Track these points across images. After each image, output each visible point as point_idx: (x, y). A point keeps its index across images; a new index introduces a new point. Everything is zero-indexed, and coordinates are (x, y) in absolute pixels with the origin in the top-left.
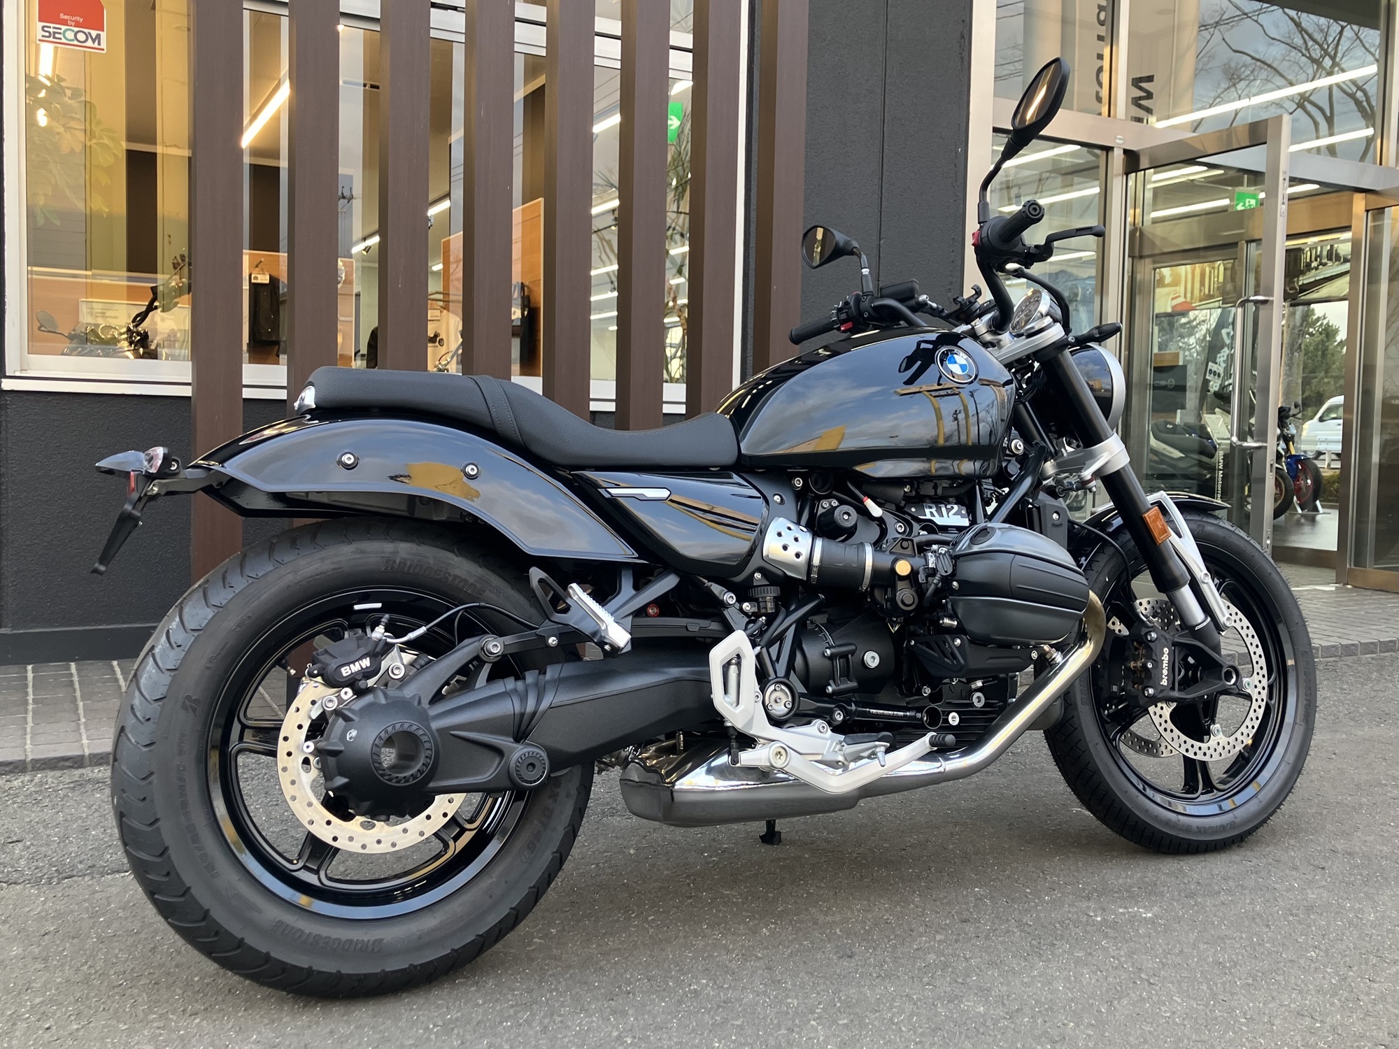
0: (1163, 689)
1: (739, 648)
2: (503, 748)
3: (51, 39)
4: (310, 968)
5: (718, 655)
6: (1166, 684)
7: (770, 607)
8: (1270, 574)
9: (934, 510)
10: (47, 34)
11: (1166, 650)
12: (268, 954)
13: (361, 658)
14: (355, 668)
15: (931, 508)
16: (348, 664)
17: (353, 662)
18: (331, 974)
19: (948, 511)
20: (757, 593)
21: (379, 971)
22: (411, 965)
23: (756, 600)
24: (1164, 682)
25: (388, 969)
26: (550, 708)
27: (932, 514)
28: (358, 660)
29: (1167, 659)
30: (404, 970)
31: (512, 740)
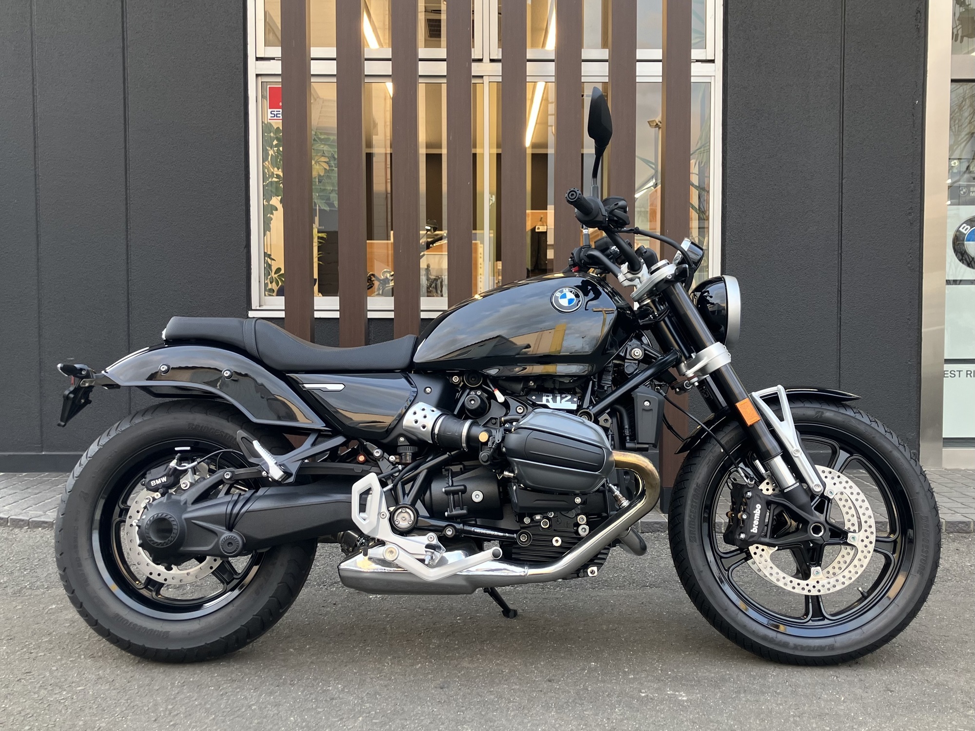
0: (753, 535)
1: (370, 484)
2: (217, 532)
3: (275, 118)
4: (129, 641)
5: (358, 487)
6: (756, 531)
7: (409, 459)
8: (891, 452)
9: (550, 398)
10: (273, 115)
11: (759, 506)
12: (109, 630)
13: (162, 477)
14: (158, 482)
15: (548, 396)
16: (155, 480)
17: (158, 479)
18: (139, 646)
19: (562, 398)
20: (401, 450)
21: (164, 648)
22: (182, 648)
23: (400, 455)
24: (755, 530)
25: (169, 648)
26: (246, 512)
27: (548, 401)
28: (160, 478)
29: (759, 512)
30: (179, 650)
31: (225, 528)
